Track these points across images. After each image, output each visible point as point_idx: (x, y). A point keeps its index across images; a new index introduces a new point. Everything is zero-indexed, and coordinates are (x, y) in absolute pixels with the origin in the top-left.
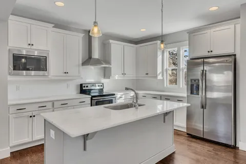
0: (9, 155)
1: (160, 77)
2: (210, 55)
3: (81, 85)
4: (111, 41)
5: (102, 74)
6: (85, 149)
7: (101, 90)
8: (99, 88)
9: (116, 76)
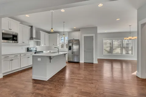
0: (2, 77)
1: (58, 46)
2: (74, 39)
3: (28, 48)
4: (41, 31)
5: (36, 44)
6: (50, 62)
7: (36, 50)
8: (35, 49)
9: (42, 45)
